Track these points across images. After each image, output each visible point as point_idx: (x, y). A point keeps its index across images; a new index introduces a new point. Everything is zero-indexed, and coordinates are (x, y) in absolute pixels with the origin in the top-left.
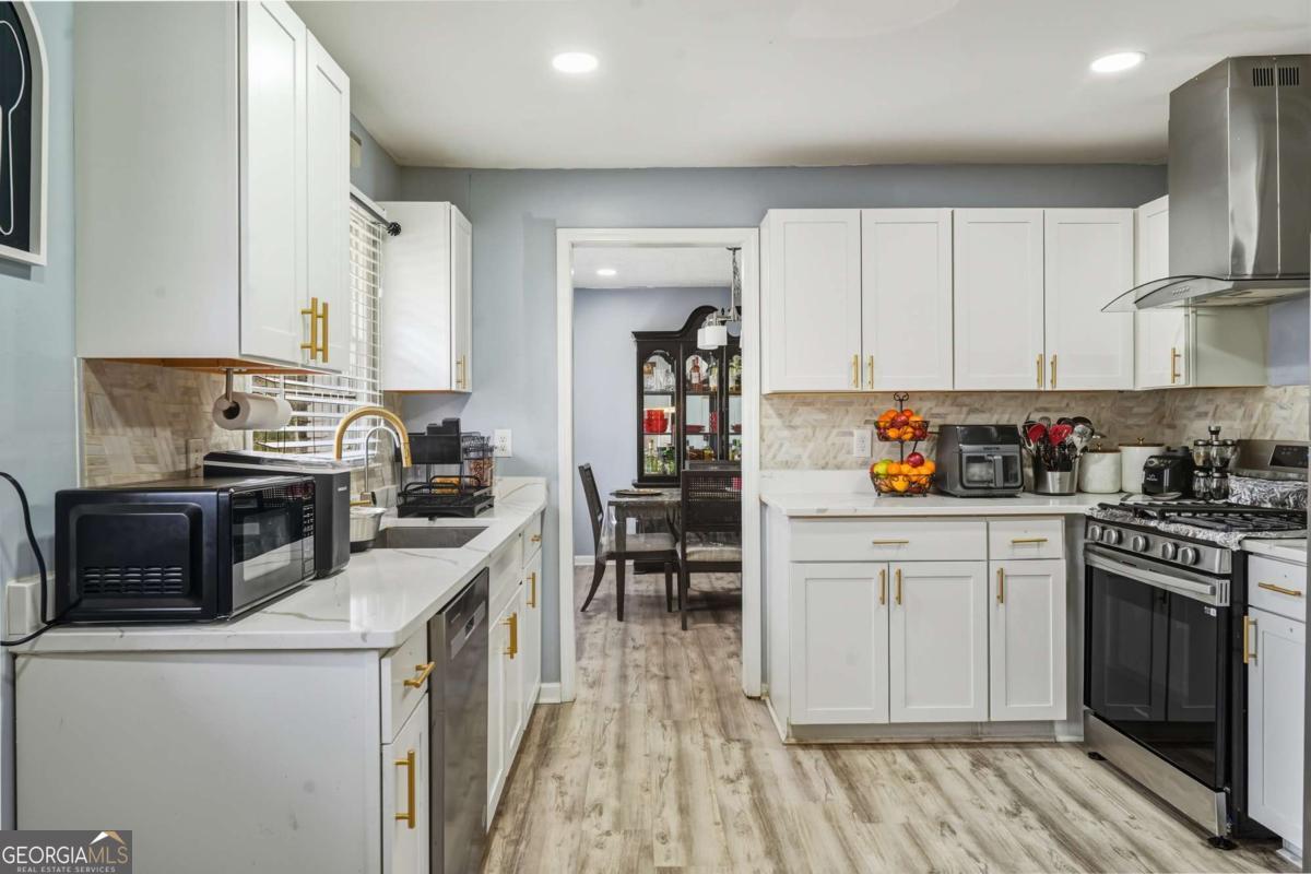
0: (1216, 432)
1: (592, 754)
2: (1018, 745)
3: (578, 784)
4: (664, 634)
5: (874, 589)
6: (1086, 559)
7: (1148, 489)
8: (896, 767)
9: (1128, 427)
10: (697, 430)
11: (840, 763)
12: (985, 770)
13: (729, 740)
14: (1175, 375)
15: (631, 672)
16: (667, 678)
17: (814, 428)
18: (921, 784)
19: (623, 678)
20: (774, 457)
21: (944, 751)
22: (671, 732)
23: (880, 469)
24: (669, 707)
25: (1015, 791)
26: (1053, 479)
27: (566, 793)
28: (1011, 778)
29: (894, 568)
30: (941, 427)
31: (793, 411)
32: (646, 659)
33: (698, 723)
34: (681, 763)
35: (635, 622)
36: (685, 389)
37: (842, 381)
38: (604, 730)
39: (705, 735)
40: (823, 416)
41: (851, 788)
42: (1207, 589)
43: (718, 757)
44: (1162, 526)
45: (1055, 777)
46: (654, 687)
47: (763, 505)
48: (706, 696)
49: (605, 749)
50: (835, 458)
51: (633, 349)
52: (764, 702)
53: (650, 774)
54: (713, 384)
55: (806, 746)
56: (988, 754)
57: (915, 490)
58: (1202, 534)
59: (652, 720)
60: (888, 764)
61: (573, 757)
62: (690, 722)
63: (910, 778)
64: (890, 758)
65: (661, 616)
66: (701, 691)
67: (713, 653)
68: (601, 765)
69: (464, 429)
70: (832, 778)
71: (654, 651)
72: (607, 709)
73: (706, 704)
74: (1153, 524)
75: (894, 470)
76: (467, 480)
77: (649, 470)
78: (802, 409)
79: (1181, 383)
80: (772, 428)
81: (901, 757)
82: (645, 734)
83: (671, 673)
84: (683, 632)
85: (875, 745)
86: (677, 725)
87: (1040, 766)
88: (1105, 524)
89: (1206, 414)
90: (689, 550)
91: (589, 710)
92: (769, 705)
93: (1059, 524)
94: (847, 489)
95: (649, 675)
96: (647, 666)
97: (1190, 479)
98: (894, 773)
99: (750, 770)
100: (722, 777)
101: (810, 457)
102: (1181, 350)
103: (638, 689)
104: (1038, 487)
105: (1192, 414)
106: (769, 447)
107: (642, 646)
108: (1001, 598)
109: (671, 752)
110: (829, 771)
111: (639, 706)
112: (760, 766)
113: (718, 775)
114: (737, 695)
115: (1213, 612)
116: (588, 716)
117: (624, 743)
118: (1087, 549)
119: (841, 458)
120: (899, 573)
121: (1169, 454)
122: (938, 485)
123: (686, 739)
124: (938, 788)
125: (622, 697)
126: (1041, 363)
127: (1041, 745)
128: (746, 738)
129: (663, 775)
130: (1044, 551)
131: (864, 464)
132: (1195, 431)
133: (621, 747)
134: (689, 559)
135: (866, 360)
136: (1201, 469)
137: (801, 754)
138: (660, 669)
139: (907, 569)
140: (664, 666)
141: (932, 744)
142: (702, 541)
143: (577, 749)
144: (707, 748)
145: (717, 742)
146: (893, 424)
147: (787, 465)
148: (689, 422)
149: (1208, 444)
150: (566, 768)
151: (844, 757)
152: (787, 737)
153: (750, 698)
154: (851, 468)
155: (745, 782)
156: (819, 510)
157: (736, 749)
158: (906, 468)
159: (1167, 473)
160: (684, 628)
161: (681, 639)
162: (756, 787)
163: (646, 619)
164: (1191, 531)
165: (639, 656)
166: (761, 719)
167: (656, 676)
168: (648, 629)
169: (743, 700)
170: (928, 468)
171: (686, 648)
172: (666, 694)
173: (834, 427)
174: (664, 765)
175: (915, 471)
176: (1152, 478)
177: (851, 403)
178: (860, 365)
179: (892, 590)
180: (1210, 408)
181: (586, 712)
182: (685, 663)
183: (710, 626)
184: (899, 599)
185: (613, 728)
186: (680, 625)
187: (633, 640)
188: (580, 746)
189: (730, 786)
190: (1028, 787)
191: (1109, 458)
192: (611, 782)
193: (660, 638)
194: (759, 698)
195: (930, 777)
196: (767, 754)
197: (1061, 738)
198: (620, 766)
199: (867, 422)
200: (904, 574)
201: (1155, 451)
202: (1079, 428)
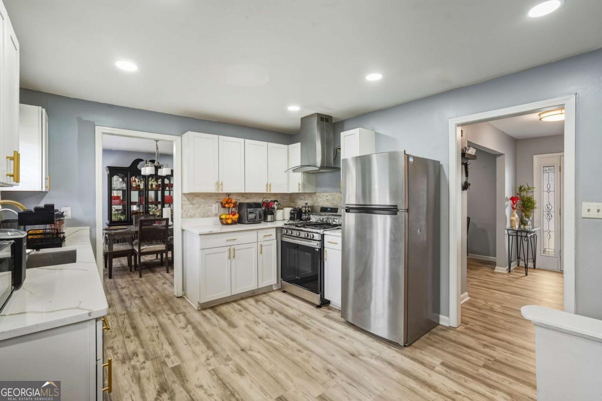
0: (307, 204)
1: (122, 334)
2: (264, 293)
3: (122, 348)
4: (133, 280)
5: (226, 255)
6: (281, 239)
7: (291, 219)
8: (235, 308)
9: (284, 202)
10: (135, 203)
11: (218, 312)
12: (260, 303)
13: (177, 314)
14: (299, 190)
15: (124, 298)
16: (142, 297)
17: (200, 204)
18: (244, 312)
19: (122, 301)
20: (187, 214)
21: (247, 300)
22: (153, 317)
23: (223, 217)
24: (148, 308)
25: (269, 306)
26: (269, 217)
27: (117, 353)
28: (267, 303)
29: (232, 247)
30: (239, 203)
31: (193, 199)
32: (129, 291)
33: (162, 310)
34: (162, 327)
35: (118, 278)
36: (130, 189)
37: (213, 189)
38: (123, 323)
39: (167, 315)
40: (203, 200)
41: (225, 319)
42: (316, 244)
43: (176, 322)
44: (304, 229)
45: (277, 300)
46: (137, 301)
47: (183, 230)
48: (160, 300)
49: (127, 330)
50: (207, 214)
51: (107, 173)
52: (184, 298)
53: (151, 334)
54: (142, 187)
55: (205, 309)
56: (257, 298)
57: (234, 223)
58: (314, 231)
59: (143, 314)
60: (232, 308)
61: (114, 338)
62: (159, 311)
63: (241, 311)
64: (232, 306)
65: (128, 274)
66: (158, 299)
67: (156, 284)
68: (129, 337)
69: (55, 208)
70: (218, 317)
71: (131, 288)
72: (121, 315)
73: (162, 303)
74: (301, 228)
75: (228, 217)
76: (48, 230)
77: (114, 219)
78: (196, 198)
79: (301, 191)
80: (185, 204)
81: (235, 305)
82: (142, 320)
83: (143, 295)
84: (140, 279)
85: (227, 303)
86: (154, 314)
87: (272, 298)
88: (287, 229)
89: (302, 199)
90: (142, 248)
91: (112, 317)
92: (187, 299)
93: (275, 230)
94: (211, 224)
95: (133, 298)
96: (131, 294)
97: (301, 216)
98: (235, 310)
99: (189, 322)
100: (180, 328)
101: (199, 214)
102: (300, 183)
103: (131, 304)
104: (265, 220)
105: (298, 199)
106: (185, 211)
107: (125, 287)
108: (261, 252)
109: (156, 323)
110: (215, 315)
111: (135, 310)
112: (192, 320)
113: (179, 327)
114: (172, 297)
115: (317, 250)
116: (113, 319)
117: (135, 326)
118: (282, 236)
119: (209, 213)
120: (234, 249)
121: (295, 209)
122: (240, 221)
123: (160, 318)
124: (250, 311)
125: (126, 308)
126: (267, 185)
127: (270, 292)
128: (182, 311)
129: (157, 333)
130: (272, 238)
131: (216, 215)
132: (300, 204)
133: (134, 328)
134: (142, 251)
135: (220, 183)
136: (304, 213)
137: (205, 312)
138: (137, 294)
139: (236, 247)
140: (138, 292)
141: (242, 299)
142: (146, 244)
143: (114, 334)
144: (170, 319)
145: (172, 316)
146: (227, 203)
147: (191, 217)
148: (132, 201)
149: (306, 207)
150: (113, 343)
151: (218, 309)
152: (198, 308)
153: (178, 297)
154: (212, 216)
155: (189, 327)
156: (210, 232)
157: (181, 316)
158: (231, 216)
159: (296, 214)
160: (141, 276)
161: (141, 281)
162: (194, 328)
163: (122, 276)
164: (311, 230)
165: (125, 291)
166: (185, 304)
167: (136, 297)
168: (125, 280)
169: (175, 299)
170: (237, 216)
171: (145, 285)
172: (144, 303)
173: (206, 204)
174: (156, 330)
175: (234, 217)
176: (292, 216)
177: (212, 196)
178: (218, 184)
179: (232, 255)
180: (303, 198)
181: (112, 318)
182: (147, 290)
183: (151, 274)
184: (234, 257)
185: (127, 322)
186: (139, 276)
187: (120, 285)
188: (115, 332)
189: (185, 330)
190: (272, 305)
191: (281, 211)
192: (137, 343)
193: (132, 282)
194: (181, 297)
195: (246, 309)
196: (193, 315)
197: (274, 289)
198: (137, 335)
199: (217, 202)
200: (236, 249)
201: (291, 209)
202: (276, 203)
